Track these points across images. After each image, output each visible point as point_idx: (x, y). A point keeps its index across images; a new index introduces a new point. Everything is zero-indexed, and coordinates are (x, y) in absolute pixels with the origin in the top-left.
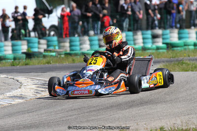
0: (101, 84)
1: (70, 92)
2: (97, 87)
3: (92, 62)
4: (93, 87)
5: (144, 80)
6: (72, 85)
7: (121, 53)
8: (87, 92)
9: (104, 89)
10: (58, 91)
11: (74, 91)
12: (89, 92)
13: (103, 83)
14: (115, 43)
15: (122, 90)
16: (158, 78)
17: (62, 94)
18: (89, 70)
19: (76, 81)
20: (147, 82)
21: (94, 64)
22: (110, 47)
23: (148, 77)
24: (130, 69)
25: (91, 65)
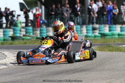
0: (49, 56)
1: (30, 61)
2: (47, 58)
3: (45, 43)
4: (44, 58)
5: (77, 55)
6: (32, 57)
7: (63, 38)
8: (40, 61)
9: (51, 60)
10: (23, 60)
11: (32, 61)
12: (42, 61)
13: (51, 56)
14: (60, 32)
15: (63, 60)
16: (86, 54)
17: (25, 62)
18: (42, 48)
19: (34, 54)
20: (79, 56)
21: (46, 44)
22: (57, 33)
23: (80, 53)
24: (69, 48)
25: (44, 45)
